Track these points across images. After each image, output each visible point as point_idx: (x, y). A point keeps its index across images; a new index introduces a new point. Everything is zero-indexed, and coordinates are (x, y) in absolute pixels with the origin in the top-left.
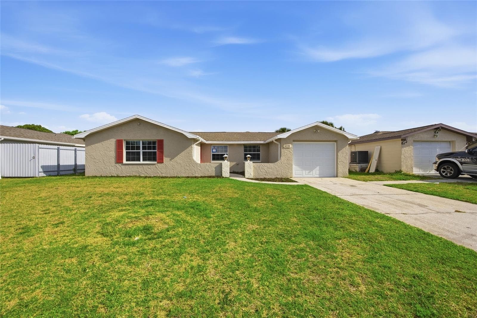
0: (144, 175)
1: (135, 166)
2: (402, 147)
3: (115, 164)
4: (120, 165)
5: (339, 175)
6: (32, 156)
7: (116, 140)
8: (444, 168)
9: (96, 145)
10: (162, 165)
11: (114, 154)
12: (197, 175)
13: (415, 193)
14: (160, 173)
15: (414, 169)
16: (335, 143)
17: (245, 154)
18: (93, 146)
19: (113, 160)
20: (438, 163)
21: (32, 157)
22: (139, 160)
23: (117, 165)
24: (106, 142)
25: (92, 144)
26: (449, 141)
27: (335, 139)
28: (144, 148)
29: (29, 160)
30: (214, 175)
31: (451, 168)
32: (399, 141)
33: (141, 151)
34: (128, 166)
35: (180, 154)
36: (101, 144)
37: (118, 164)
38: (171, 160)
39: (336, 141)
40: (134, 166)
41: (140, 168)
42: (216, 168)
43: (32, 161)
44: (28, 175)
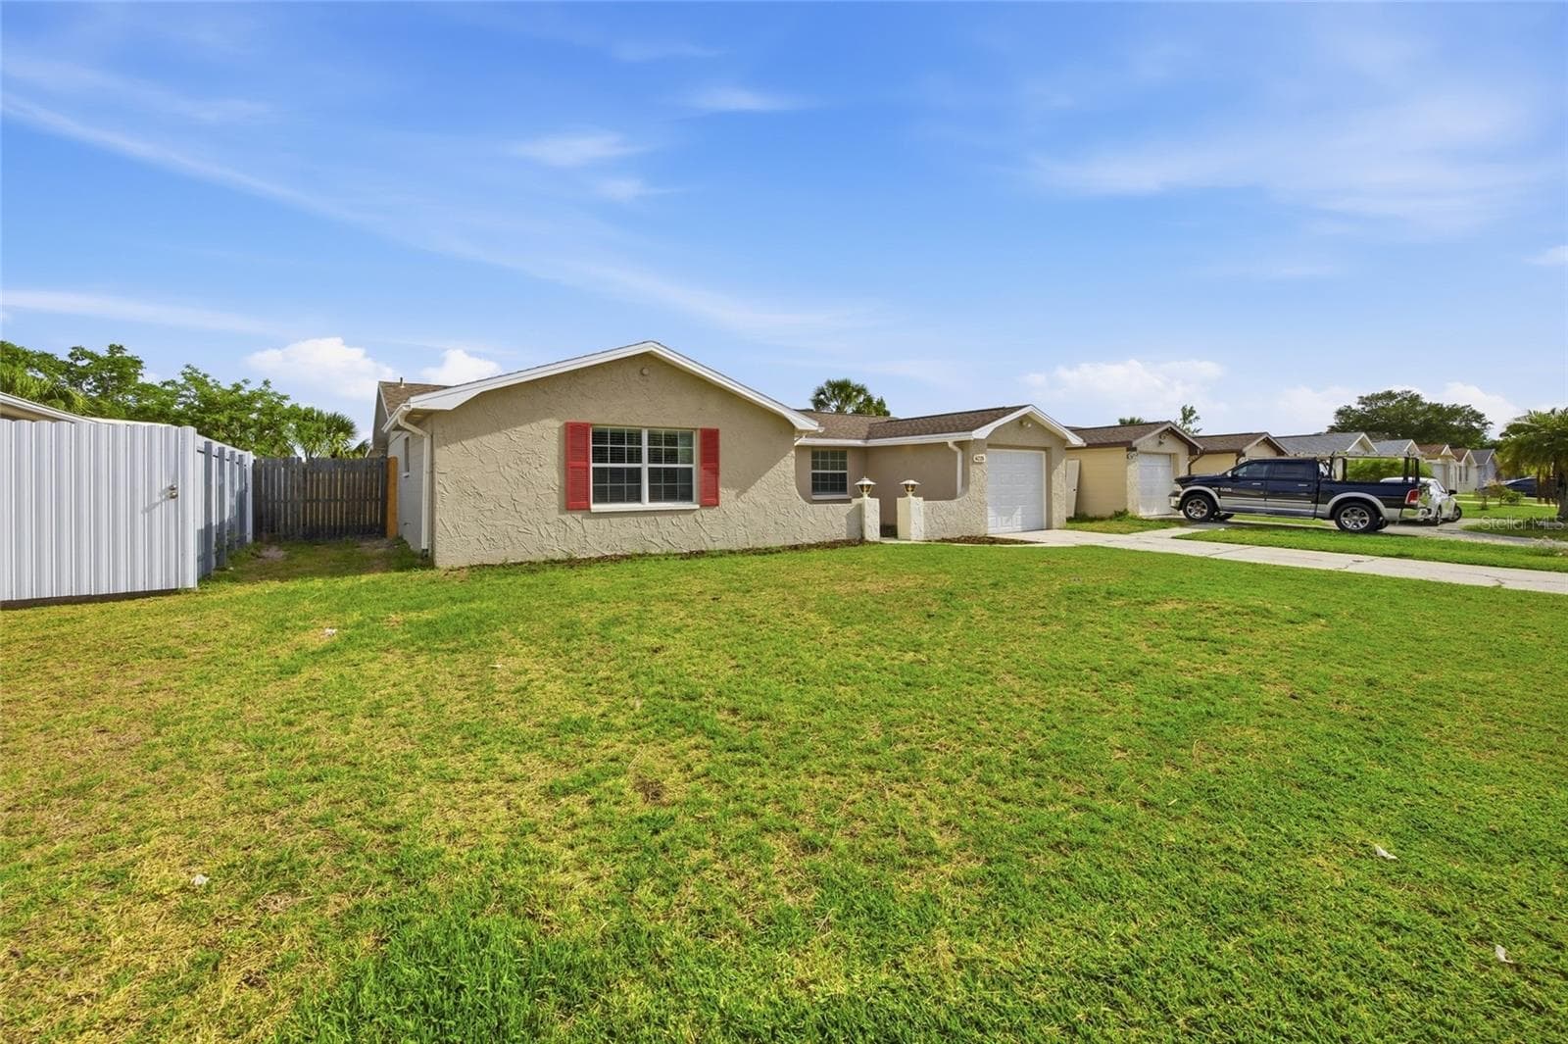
0: (658, 551)
1: (632, 520)
2: (1128, 464)
3: (561, 512)
4: (579, 517)
5: (1055, 524)
6: (161, 483)
7: (562, 423)
8: (1192, 505)
9: (485, 439)
10: (714, 511)
11: (556, 476)
12: (806, 540)
13: (1241, 546)
14: (707, 539)
15: (1141, 509)
16: (1044, 453)
17: (813, 474)
18: (469, 443)
19: (554, 499)
20: (1181, 495)
21: (157, 489)
22: (639, 499)
23: (568, 518)
24: (525, 429)
25: (467, 438)
26: (1166, 454)
27: (1047, 445)
28: (654, 457)
29: (140, 507)
30: (844, 537)
31: (1203, 503)
32: (1122, 452)
33: (645, 466)
34: (606, 521)
35: (763, 478)
36: (503, 437)
37: (569, 516)
38: (738, 496)
39: (1045, 449)
40: (626, 519)
41: (646, 527)
42: (848, 516)
43: (157, 509)
44: (133, 583)
